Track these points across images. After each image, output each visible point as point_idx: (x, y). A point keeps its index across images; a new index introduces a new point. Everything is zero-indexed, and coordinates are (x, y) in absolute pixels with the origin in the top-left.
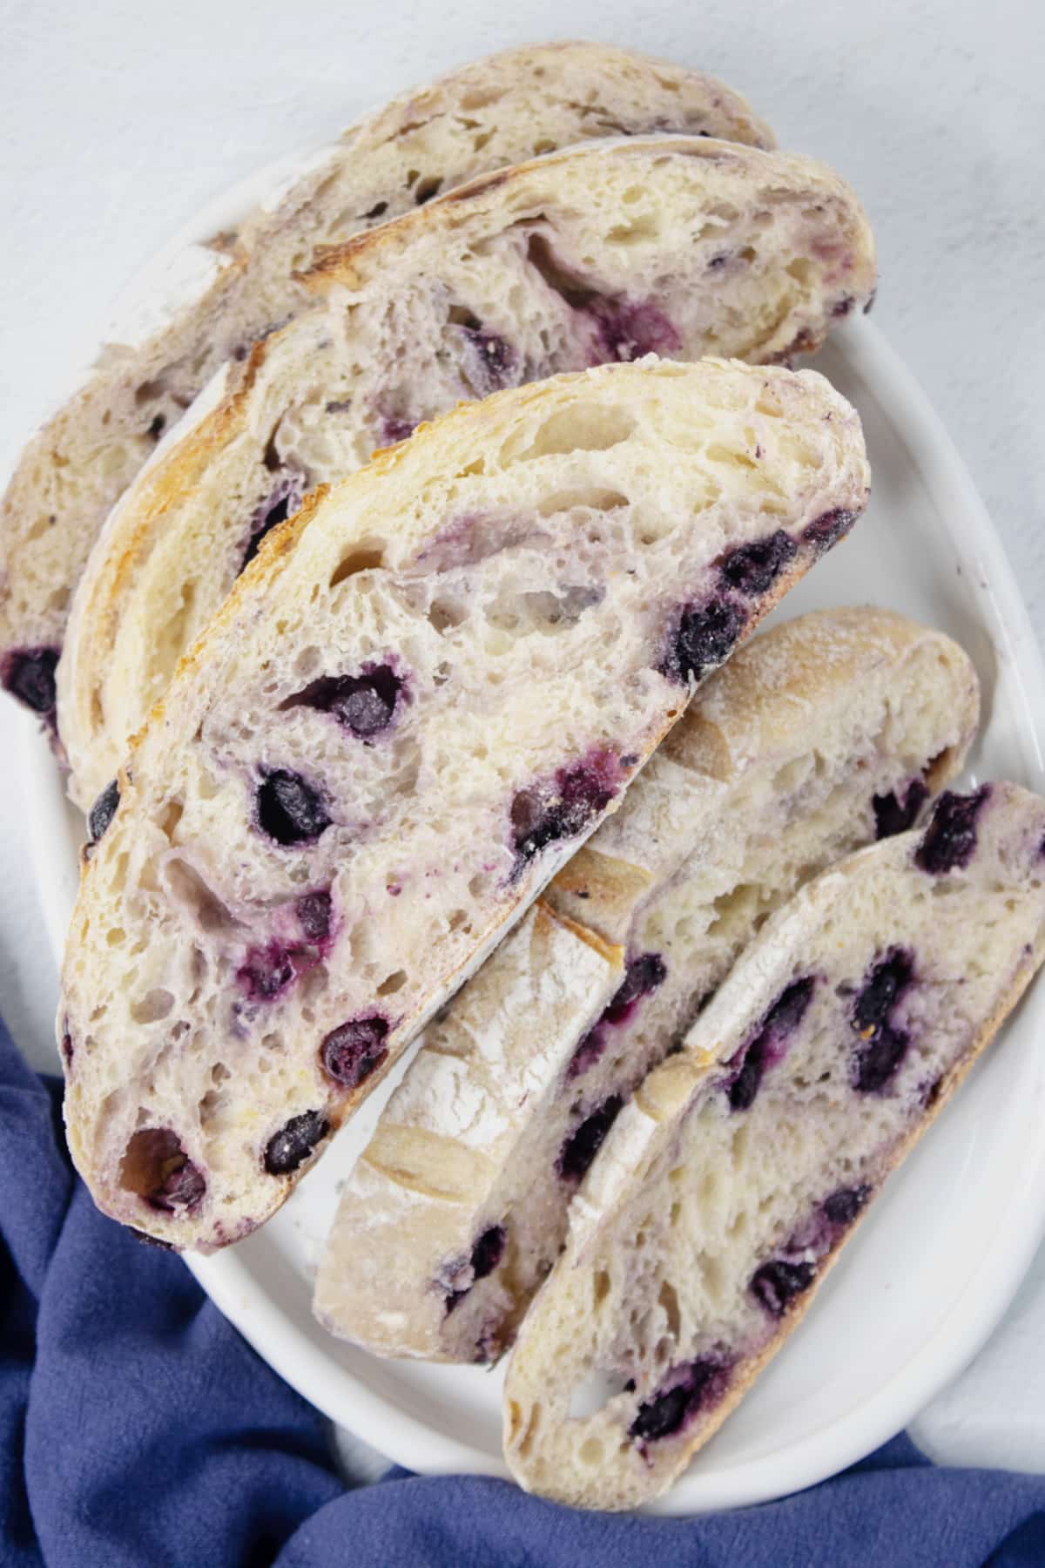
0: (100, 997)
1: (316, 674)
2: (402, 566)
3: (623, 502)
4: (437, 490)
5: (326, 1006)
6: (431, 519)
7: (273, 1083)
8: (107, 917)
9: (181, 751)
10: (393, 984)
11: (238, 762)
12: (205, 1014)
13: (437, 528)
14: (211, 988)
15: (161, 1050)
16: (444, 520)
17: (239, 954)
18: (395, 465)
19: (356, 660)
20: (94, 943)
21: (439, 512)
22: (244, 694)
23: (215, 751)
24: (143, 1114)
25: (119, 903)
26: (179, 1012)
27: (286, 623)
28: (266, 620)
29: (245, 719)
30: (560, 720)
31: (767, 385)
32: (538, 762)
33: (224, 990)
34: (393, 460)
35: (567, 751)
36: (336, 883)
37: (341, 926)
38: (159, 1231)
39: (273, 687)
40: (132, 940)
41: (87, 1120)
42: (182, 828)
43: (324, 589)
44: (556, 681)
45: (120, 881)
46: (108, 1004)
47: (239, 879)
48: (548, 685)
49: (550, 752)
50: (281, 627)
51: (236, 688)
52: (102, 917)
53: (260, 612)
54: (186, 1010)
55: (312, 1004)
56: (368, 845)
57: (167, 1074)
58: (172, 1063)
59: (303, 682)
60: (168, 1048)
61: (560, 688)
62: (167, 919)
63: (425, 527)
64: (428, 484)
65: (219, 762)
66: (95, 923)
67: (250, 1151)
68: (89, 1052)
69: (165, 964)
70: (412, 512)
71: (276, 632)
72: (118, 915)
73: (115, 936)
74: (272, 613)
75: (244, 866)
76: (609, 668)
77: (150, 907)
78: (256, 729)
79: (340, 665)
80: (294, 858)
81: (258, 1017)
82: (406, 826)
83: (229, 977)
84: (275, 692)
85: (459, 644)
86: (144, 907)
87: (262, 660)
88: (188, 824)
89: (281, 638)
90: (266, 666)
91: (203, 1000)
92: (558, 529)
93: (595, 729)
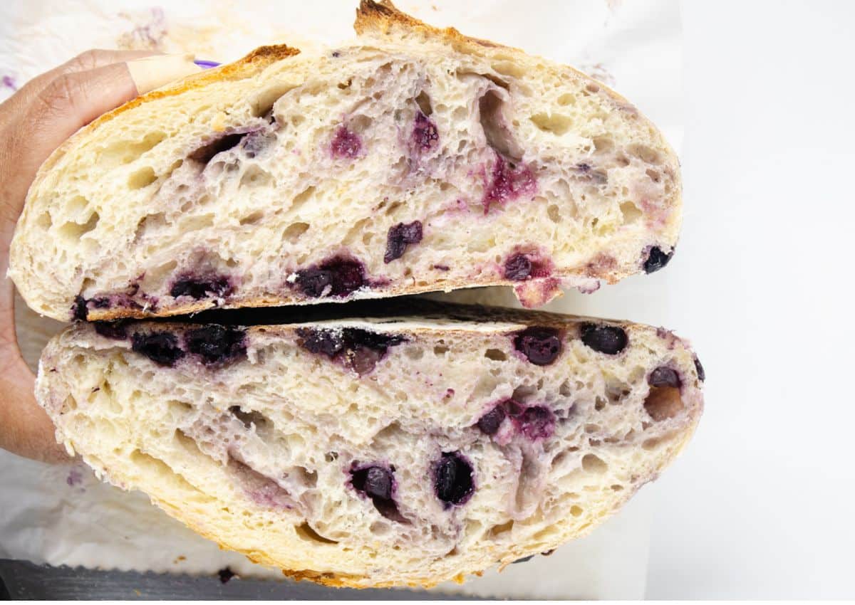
0: (608, 494)
1: (383, 520)
2: (300, 514)
3: (179, 433)
4: (253, 521)
5: (530, 379)
6: (267, 516)
7: (584, 373)
8: (570, 522)
9: (469, 555)
10: (494, 355)
11: (451, 523)
12: (578, 437)
13: (270, 510)
14: (564, 445)
15: (610, 444)
16: (263, 510)
17: (537, 445)
18: (254, 551)
19: (362, 505)
20: (587, 518)
21: (261, 514)
22: (418, 547)
23: (455, 537)
24: (645, 426)
25: (560, 522)
26: (586, 450)
27: (370, 554)
28: (376, 565)
29: (429, 536)
30: (307, 381)
31: (62, 413)
32: (336, 376)
33: (560, 437)
34: (252, 553)
35: (321, 366)
36: (469, 424)
37: (488, 404)
38: (693, 372)
39: (404, 536)
40: (572, 502)
41: (669, 450)
42: (502, 521)
43: (342, 546)
44: (291, 400)
45: (549, 530)
46: (610, 487)
47: (503, 474)
48: (296, 402)
49: (327, 374)
50: (373, 556)
51: (417, 553)
52: (573, 524)
53: (375, 572)
54: (583, 448)
55: (533, 386)
56: (440, 425)
57: (619, 432)
58: (612, 432)
59: (392, 524)
60: (606, 440)
61: (292, 395)
62: (549, 494)
63: (274, 516)
64: (252, 528)
65: (458, 531)
66: (577, 526)
67: (624, 360)
68: (639, 476)
69: (570, 476)
70: (273, 527)
71: (378, 557)
72: (566, 519)
73: (576, 510)
74: (370, 565)
75: (495, 477)
76: (265, 378)
77: (551, 507)
78: (429, 527)
79: (371, 512)
80: (473, 457)
81: (559, 407)
82: (416, 414)
83: (553, 440)
84: (407, 533)
85: (312, 460)
86: (553, 509)
87: (396, 553)
88: (498, 519)
89: (379, 551)
90: (397, 548)
91: (572, 444)
92: (221, 452)
93: (299, 360)
